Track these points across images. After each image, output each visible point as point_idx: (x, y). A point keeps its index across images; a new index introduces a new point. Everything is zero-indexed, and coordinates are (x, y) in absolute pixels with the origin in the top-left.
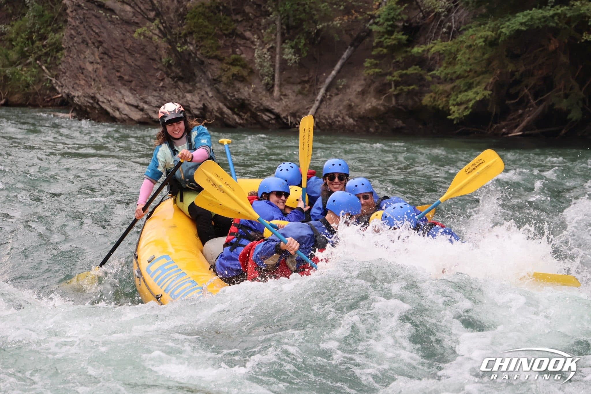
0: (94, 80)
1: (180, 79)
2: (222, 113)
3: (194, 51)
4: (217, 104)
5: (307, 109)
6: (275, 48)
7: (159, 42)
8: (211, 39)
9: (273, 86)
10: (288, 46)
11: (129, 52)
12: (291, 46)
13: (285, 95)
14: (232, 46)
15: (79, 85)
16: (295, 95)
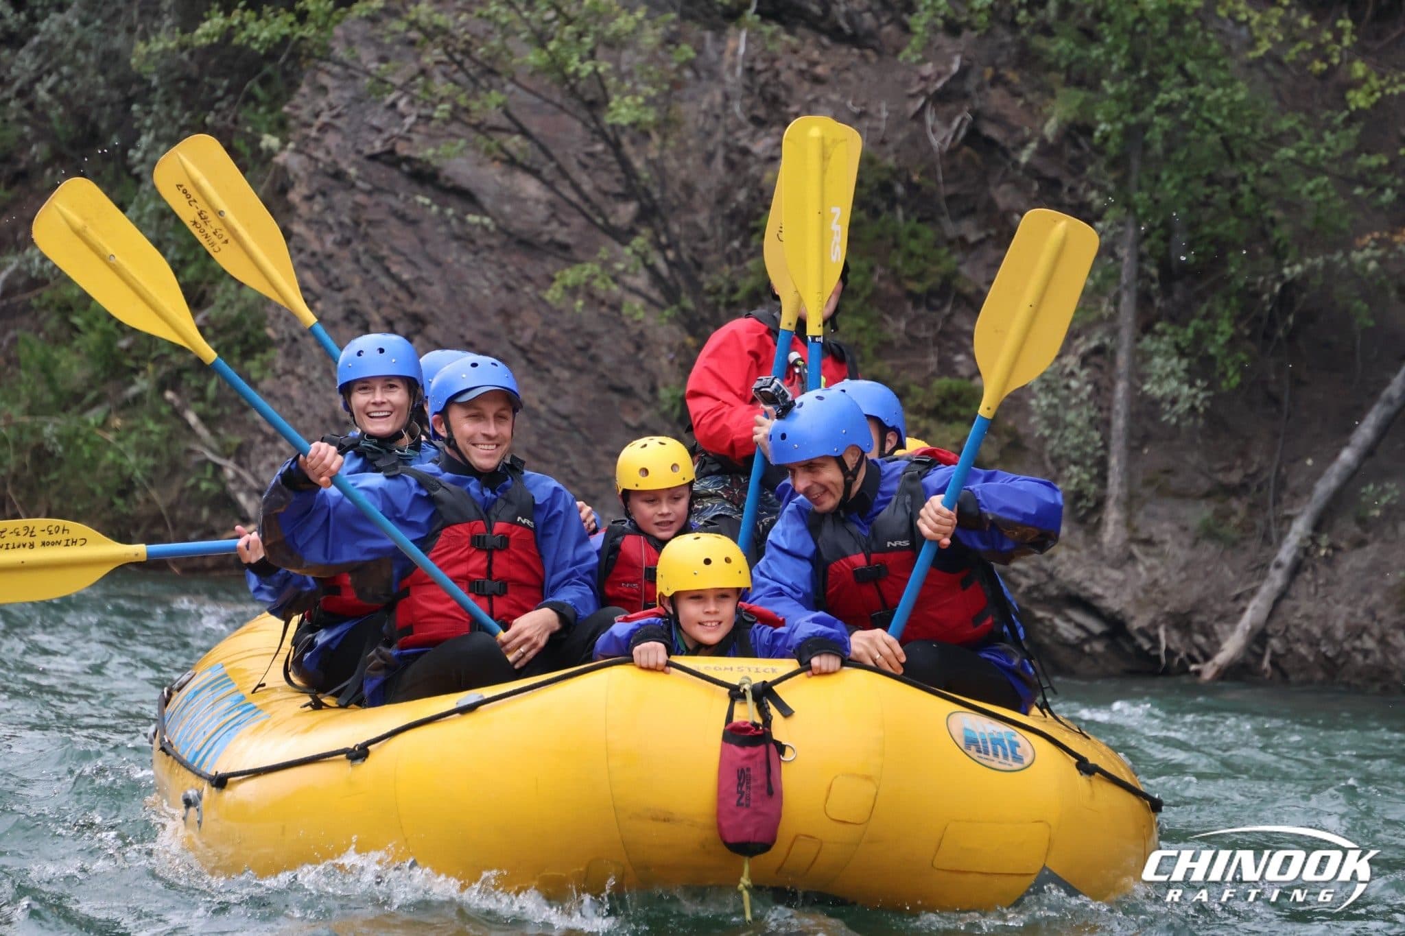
5: (1237, 598)
6: (1113, 353)
7: (650, 321)
8: (855, 314)
9: (1100, 504)
10: (1165, 344)
11: (530, 361)
12: (1177, 345)
13: (1148, 542)
14: (937, 343)
16: (1187, 541)
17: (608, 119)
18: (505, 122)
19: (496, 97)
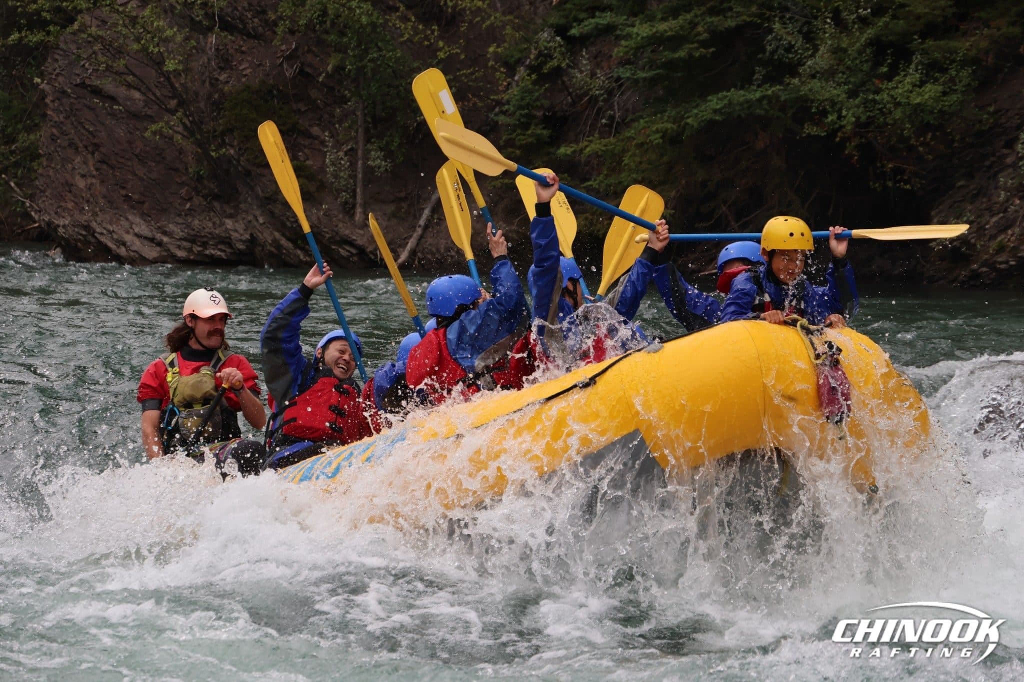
0: (88, 201)
1: (216, 197)
2: (279, 247)
3: (236, 157)
4: (272, 233)
5: (405, 239)
6: (357, 150)
7: (184, 144)
9: (354, 206)
10: (375, 146)
11: (140, 160)
12: (380, 147)
15: (65, 209)
16: (386, 219)
17: (165, 69)
18: (126, 71)
19: (122, 62)
